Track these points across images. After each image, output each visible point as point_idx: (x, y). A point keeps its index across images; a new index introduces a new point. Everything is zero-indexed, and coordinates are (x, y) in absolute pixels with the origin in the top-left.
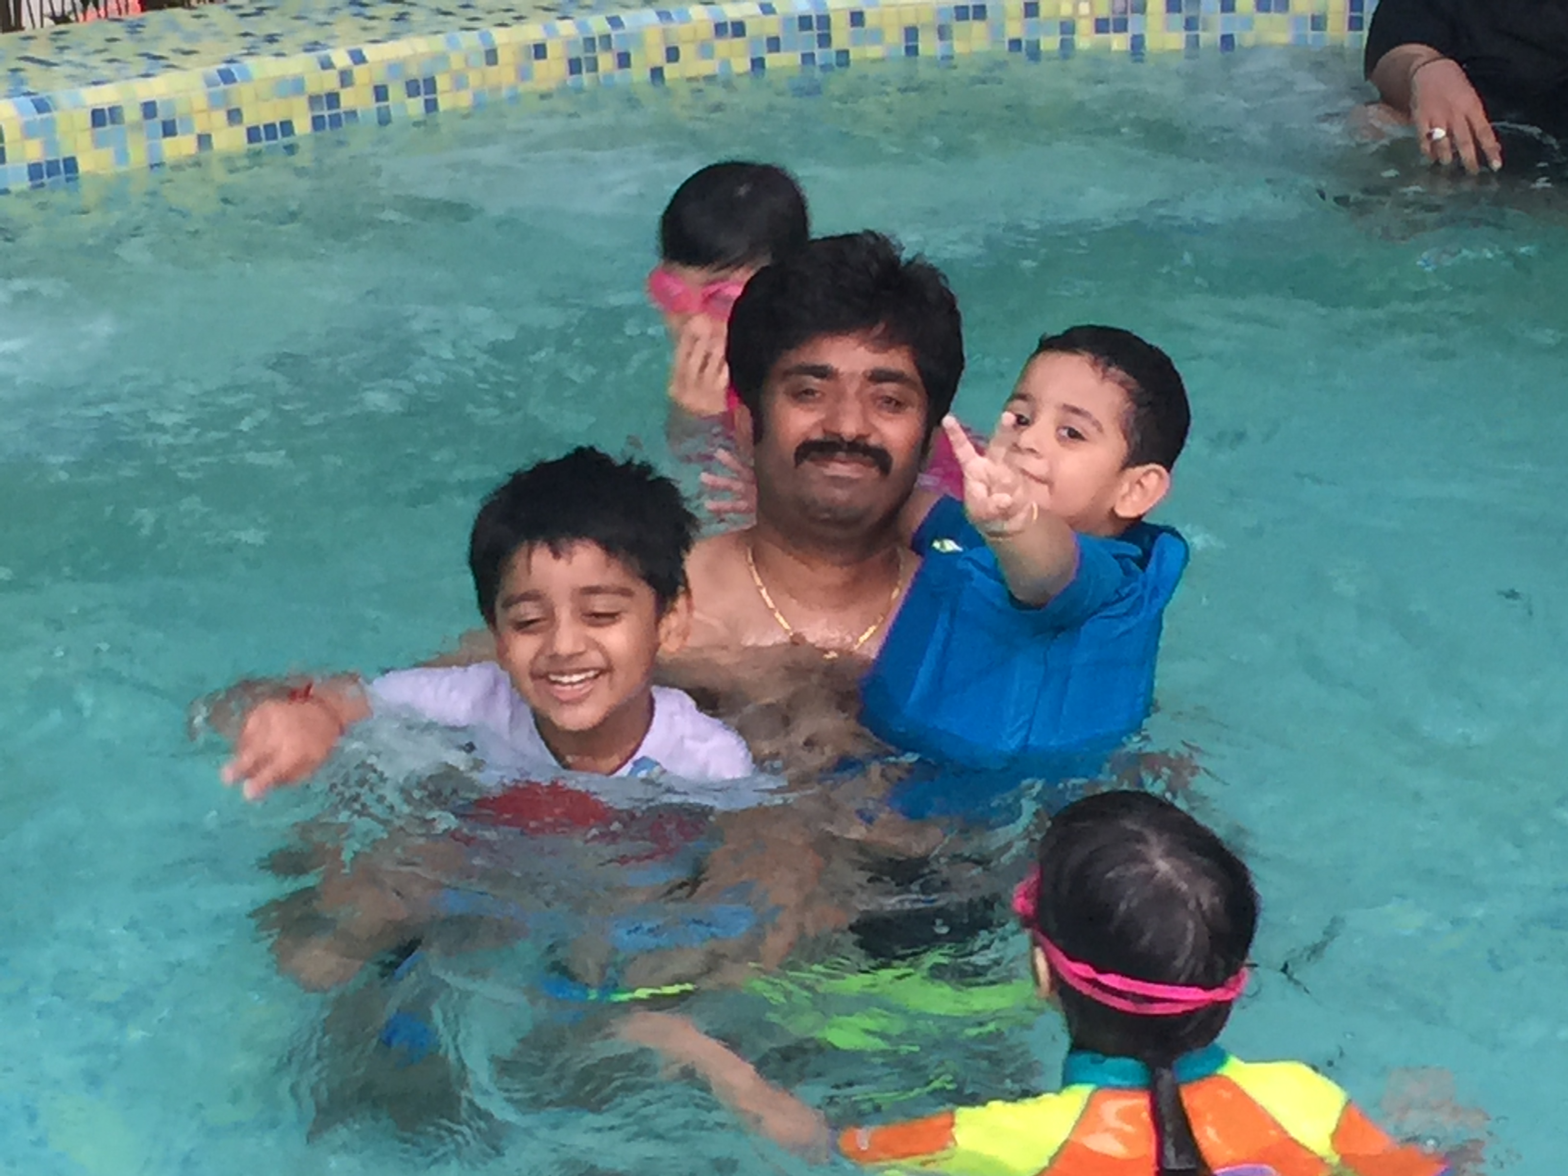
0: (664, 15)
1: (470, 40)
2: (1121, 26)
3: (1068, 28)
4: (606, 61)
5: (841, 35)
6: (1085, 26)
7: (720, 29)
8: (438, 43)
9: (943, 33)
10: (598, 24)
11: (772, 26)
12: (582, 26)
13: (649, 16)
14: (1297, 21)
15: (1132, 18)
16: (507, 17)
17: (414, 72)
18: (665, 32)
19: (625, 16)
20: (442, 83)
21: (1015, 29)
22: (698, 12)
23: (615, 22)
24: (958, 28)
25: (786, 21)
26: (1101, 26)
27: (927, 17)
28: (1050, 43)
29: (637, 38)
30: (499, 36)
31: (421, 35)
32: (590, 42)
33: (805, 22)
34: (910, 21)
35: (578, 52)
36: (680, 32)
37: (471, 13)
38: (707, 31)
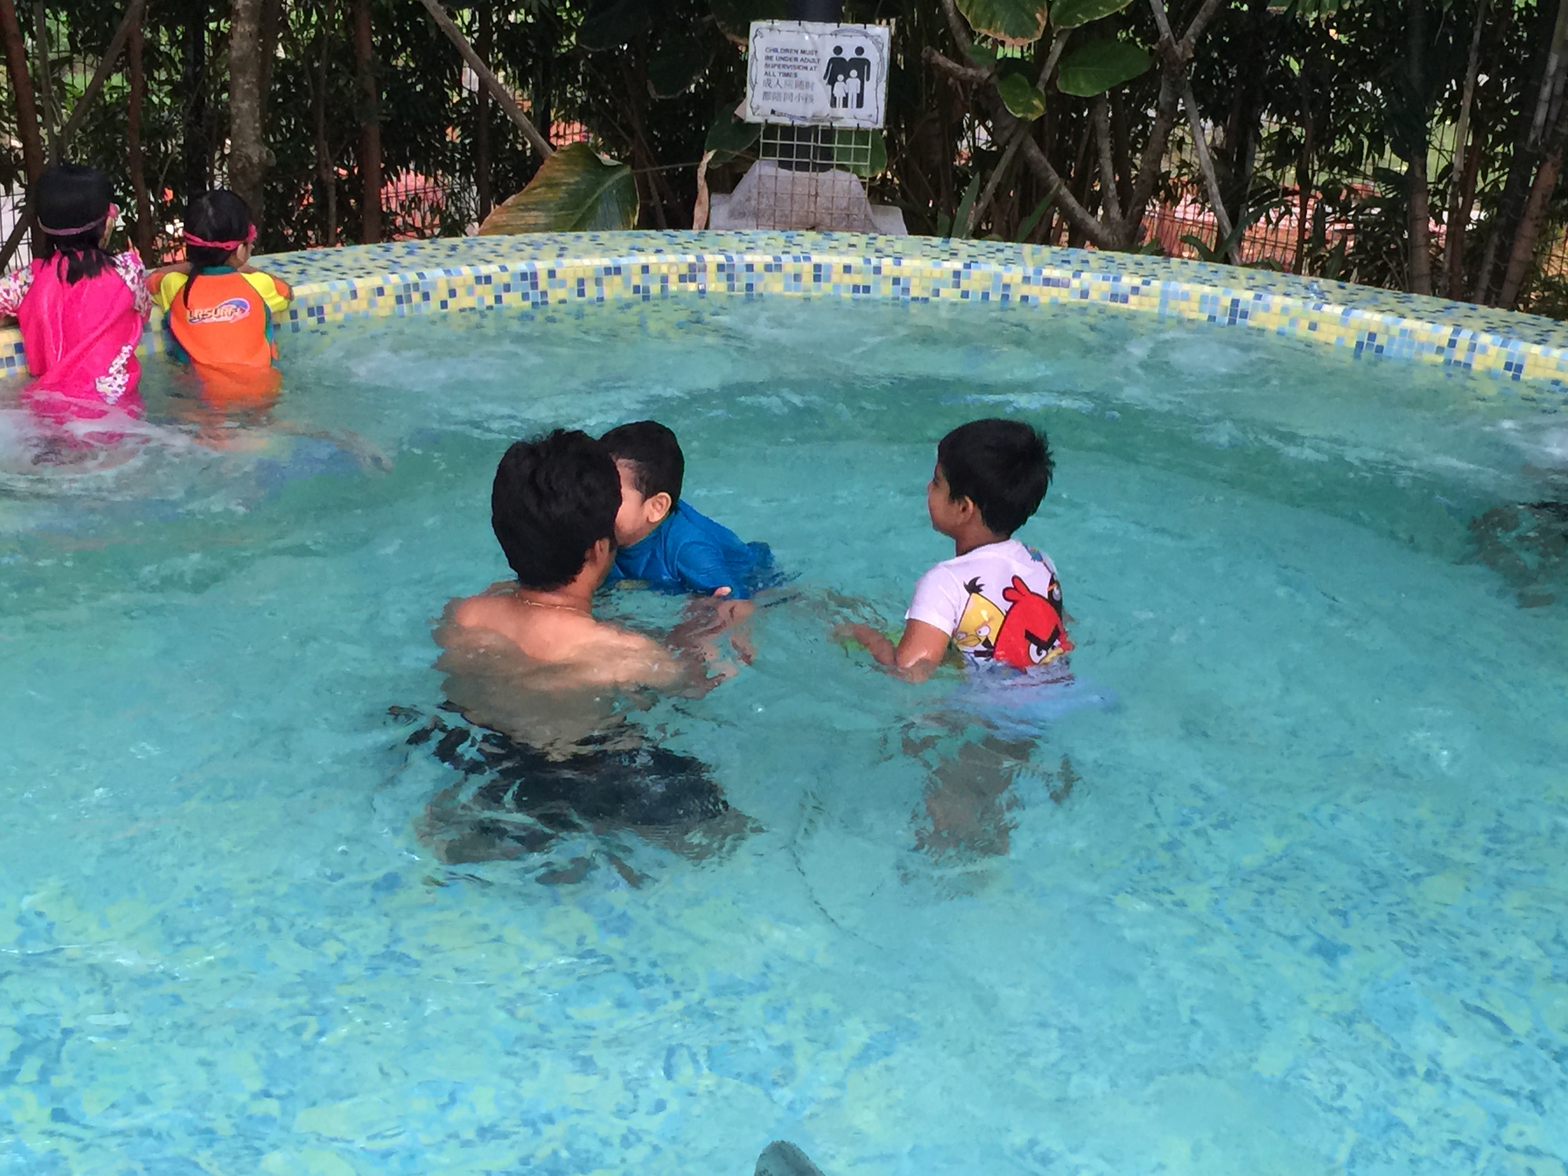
0: (448, 272)
1: (342, 285)
2: (693, 279)
3: (665, 279)
4: (416, 297)
5: (543, 282)
6: (673, 278)
7: (478, 279)
8: (325, 287)
9: (598, 282)
10: (412, 277)
11: (506, 278)
12: (403, 278)
13: (439, 272)
14: (787, 276)
15: (699, 275)
16: (361, 272)
17: (312, 303)
18: (448, 282)
19: (426, 272)
20: (328, 309)
21: (637, 280)
22: (467, 271)
23: (421, 275)
24: (606, 279)
25: (514, 275)
26: (682, 278)
27: (590, 273)
28: (655, 289)
29: (434, 285)
30: (359, 283)
31: (314, 282)
32: (407, 287)
33: (524, 276)
34: (581, 275)
35: (402, 292)
36: (457, 282)
37: (341, 270)
38: (472, 281)
